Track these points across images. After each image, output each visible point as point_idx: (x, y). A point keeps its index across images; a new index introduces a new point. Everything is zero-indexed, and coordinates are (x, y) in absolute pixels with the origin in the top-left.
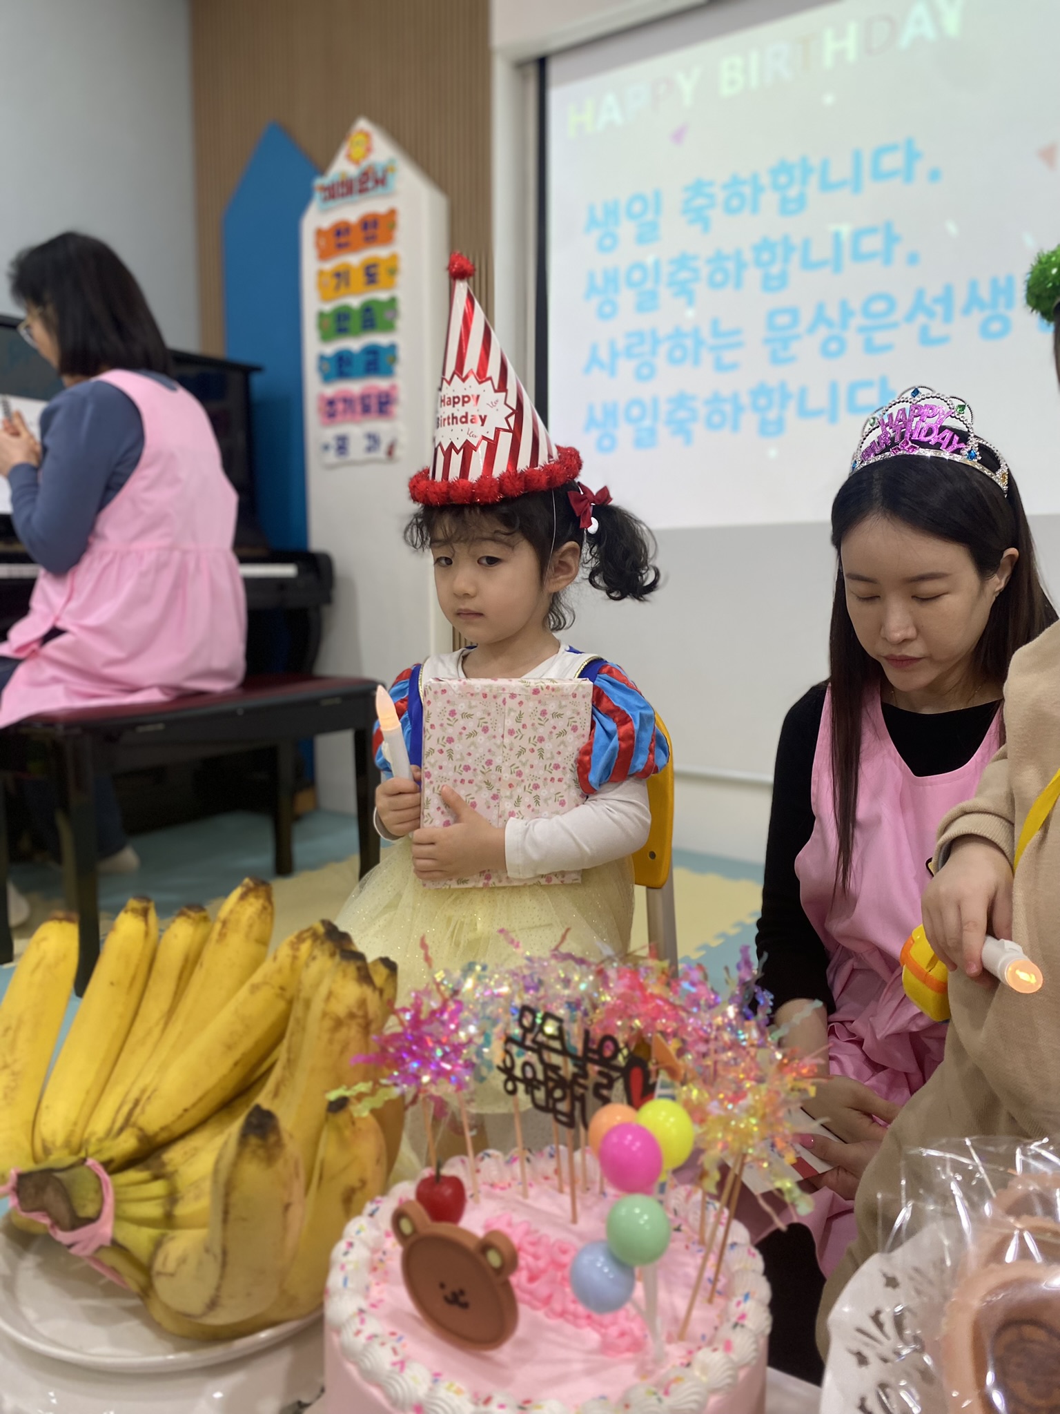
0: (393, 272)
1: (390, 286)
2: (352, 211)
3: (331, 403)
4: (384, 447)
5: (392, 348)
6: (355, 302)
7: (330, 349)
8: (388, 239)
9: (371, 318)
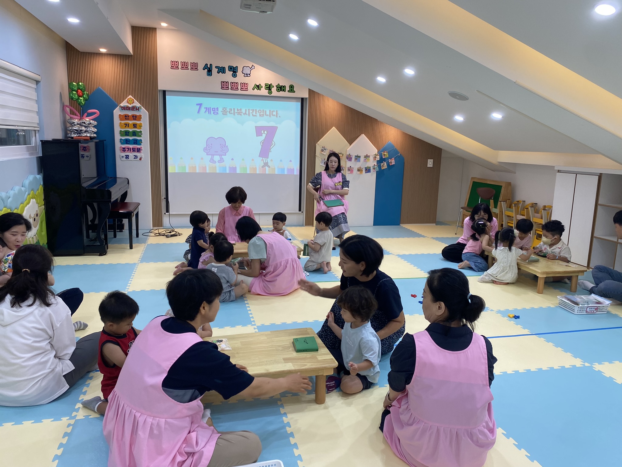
0: (140, 126)
1: (141, 128)
2: (130, 113)
3: (124, 148)
4: (139, 158)
5: (141, 140)
6: (131, 130)
7: (124, 138)
8: (140, 120)
9: (134, 134)
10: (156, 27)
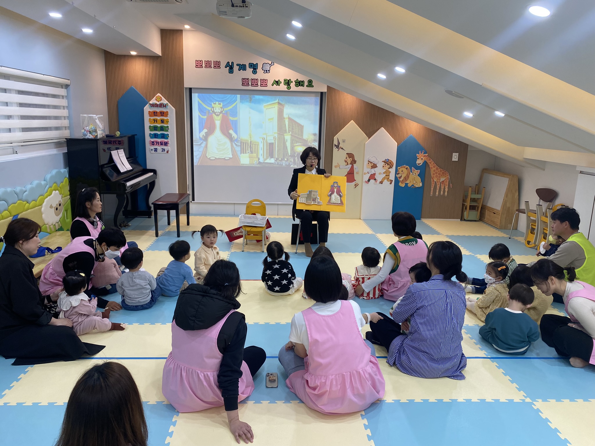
1: (168, 124)
2: (158, 110)
3: (153, 142)
4: (166, 151)
5: (168, 135)
6: (159, 125)
7: (152, 133)
8: (167, 116)
9: (162, 129)
10: (182, 29)
